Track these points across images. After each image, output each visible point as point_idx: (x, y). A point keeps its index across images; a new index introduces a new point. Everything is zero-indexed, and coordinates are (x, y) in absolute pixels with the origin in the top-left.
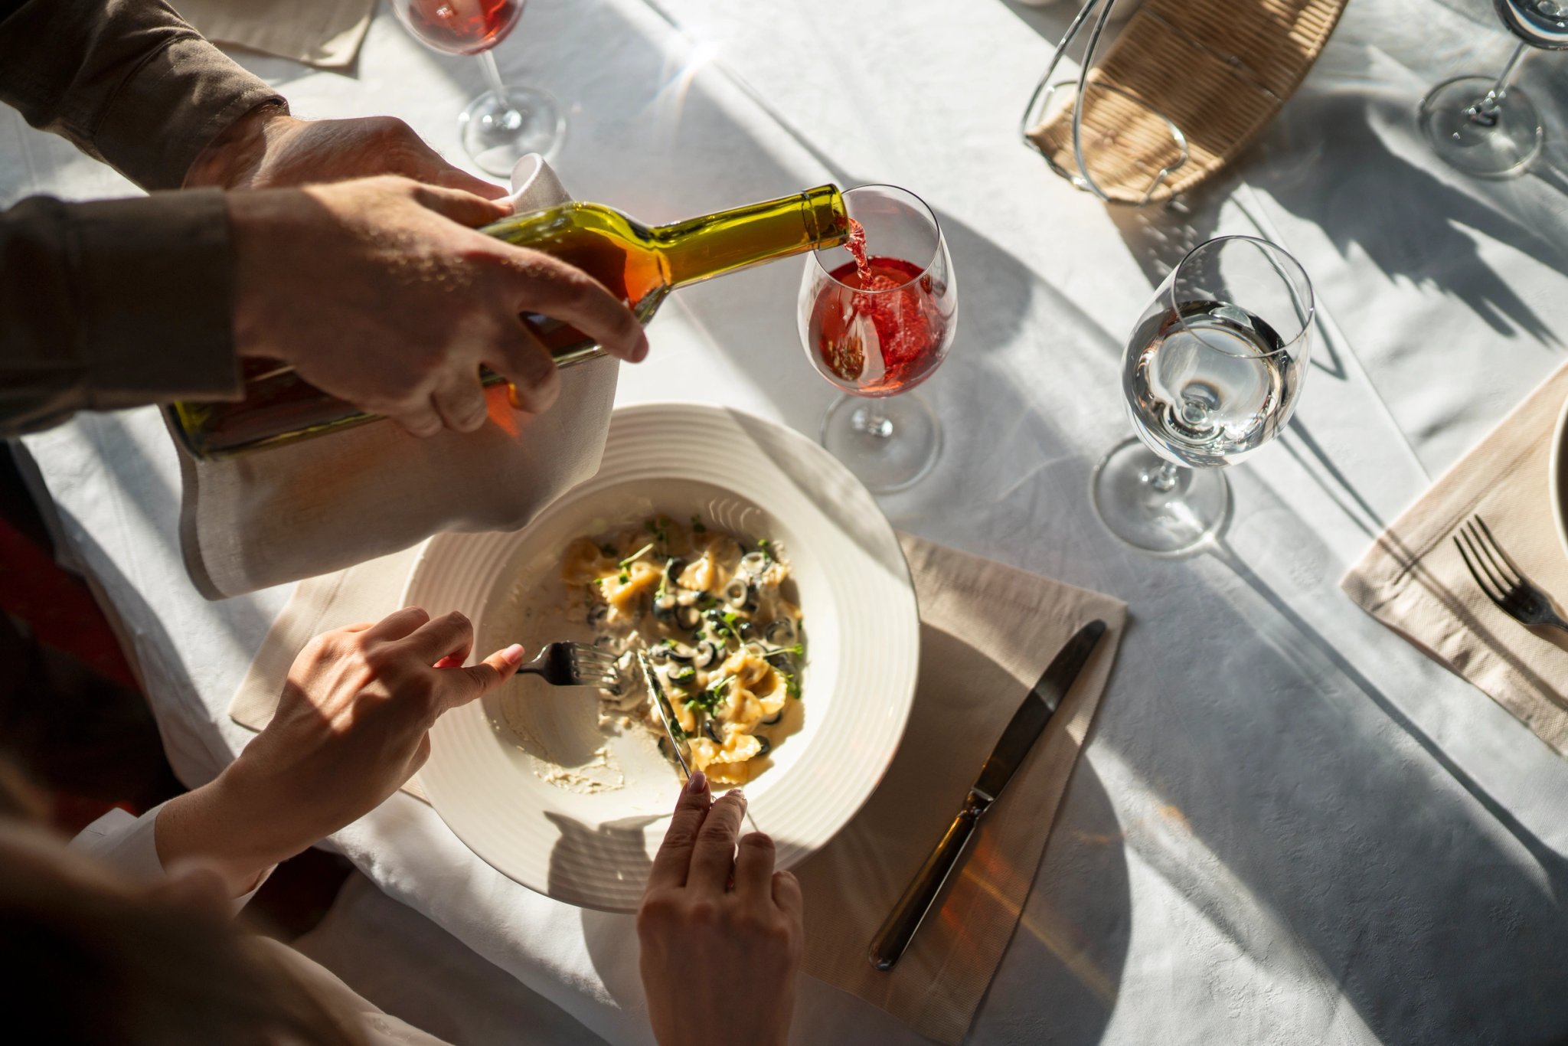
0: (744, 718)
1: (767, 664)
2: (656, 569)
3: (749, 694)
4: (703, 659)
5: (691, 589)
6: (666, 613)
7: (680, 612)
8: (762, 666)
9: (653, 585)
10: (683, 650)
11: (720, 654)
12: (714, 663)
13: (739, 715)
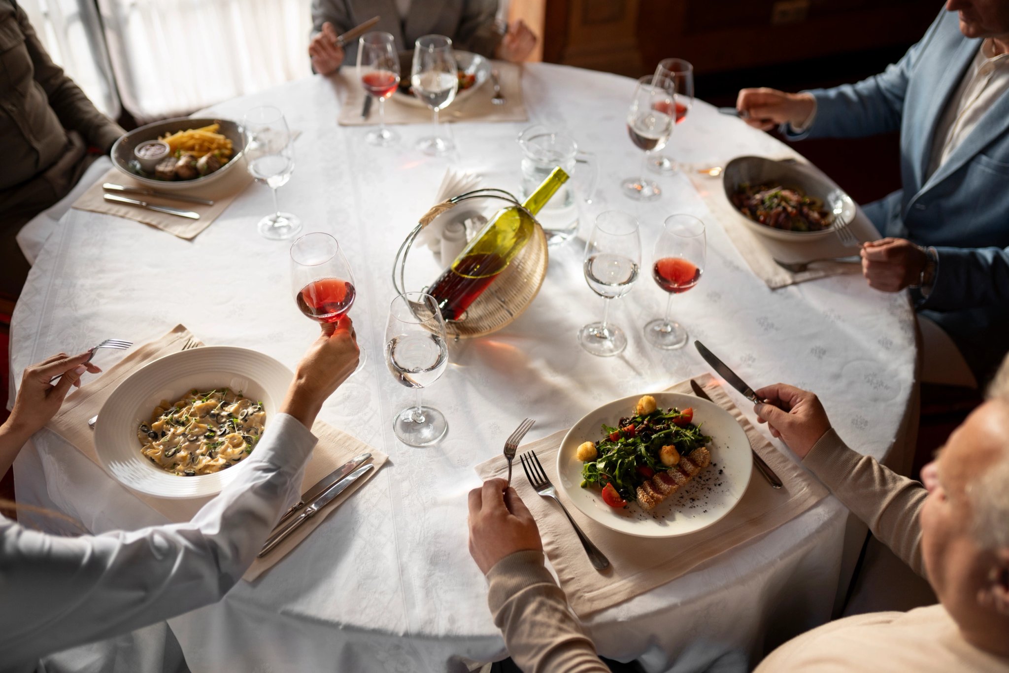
0: (225, 453)
1: (242, 438)
2: (217, 403)
3: (231, 446)
4: (219, 433)
5: (227, 411)
6: (214, 415)
7: (219, 417)
8: (239, 438)
9: (214, 407)
10: (214, 429)
11: (227, 432)
12: (223, 434)
13: (224, 452)
